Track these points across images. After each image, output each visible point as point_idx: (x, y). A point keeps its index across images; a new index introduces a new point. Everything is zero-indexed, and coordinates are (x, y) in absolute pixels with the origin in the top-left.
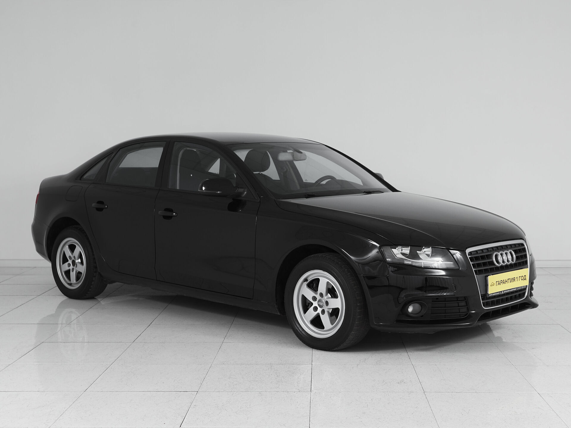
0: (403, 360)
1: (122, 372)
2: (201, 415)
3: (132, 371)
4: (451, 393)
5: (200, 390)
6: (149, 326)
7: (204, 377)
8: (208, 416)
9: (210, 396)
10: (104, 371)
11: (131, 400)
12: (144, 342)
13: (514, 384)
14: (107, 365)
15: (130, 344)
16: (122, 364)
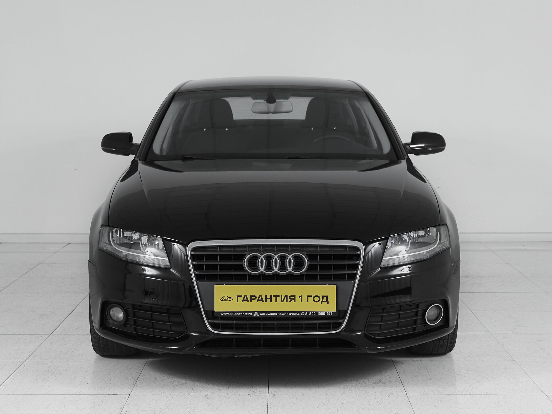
1: (37, 371)
3: (49, 369)
4: (440, 395)
6: (70, 314)
7: (138, 377)
9: (145, 399)
10: (15, 369)
11: (49, 405)
12: (65, 334)
13: (516, 384)
14: (19, 362)
16: (37, 361)
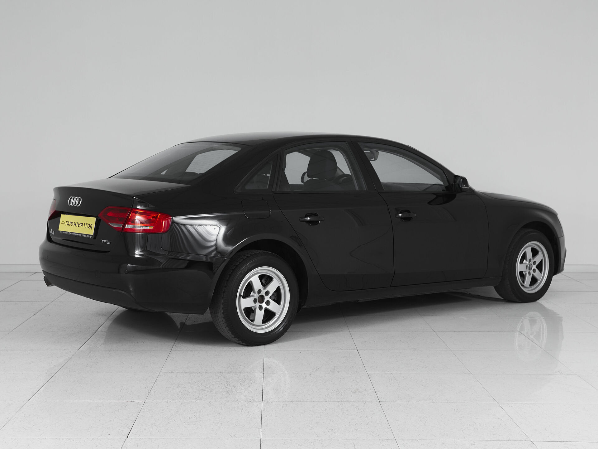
1: (67, 381)
2: (149, 425)
3: (77, 380)
4: (407, 403)
5: (147, 400)
7: (152, 386)
8: (156, 426)
9: (158, 405)
10: (48, 380)
12: (90, 350)
14: (51, 373)
15: (75, 351)
16: (67, 373)
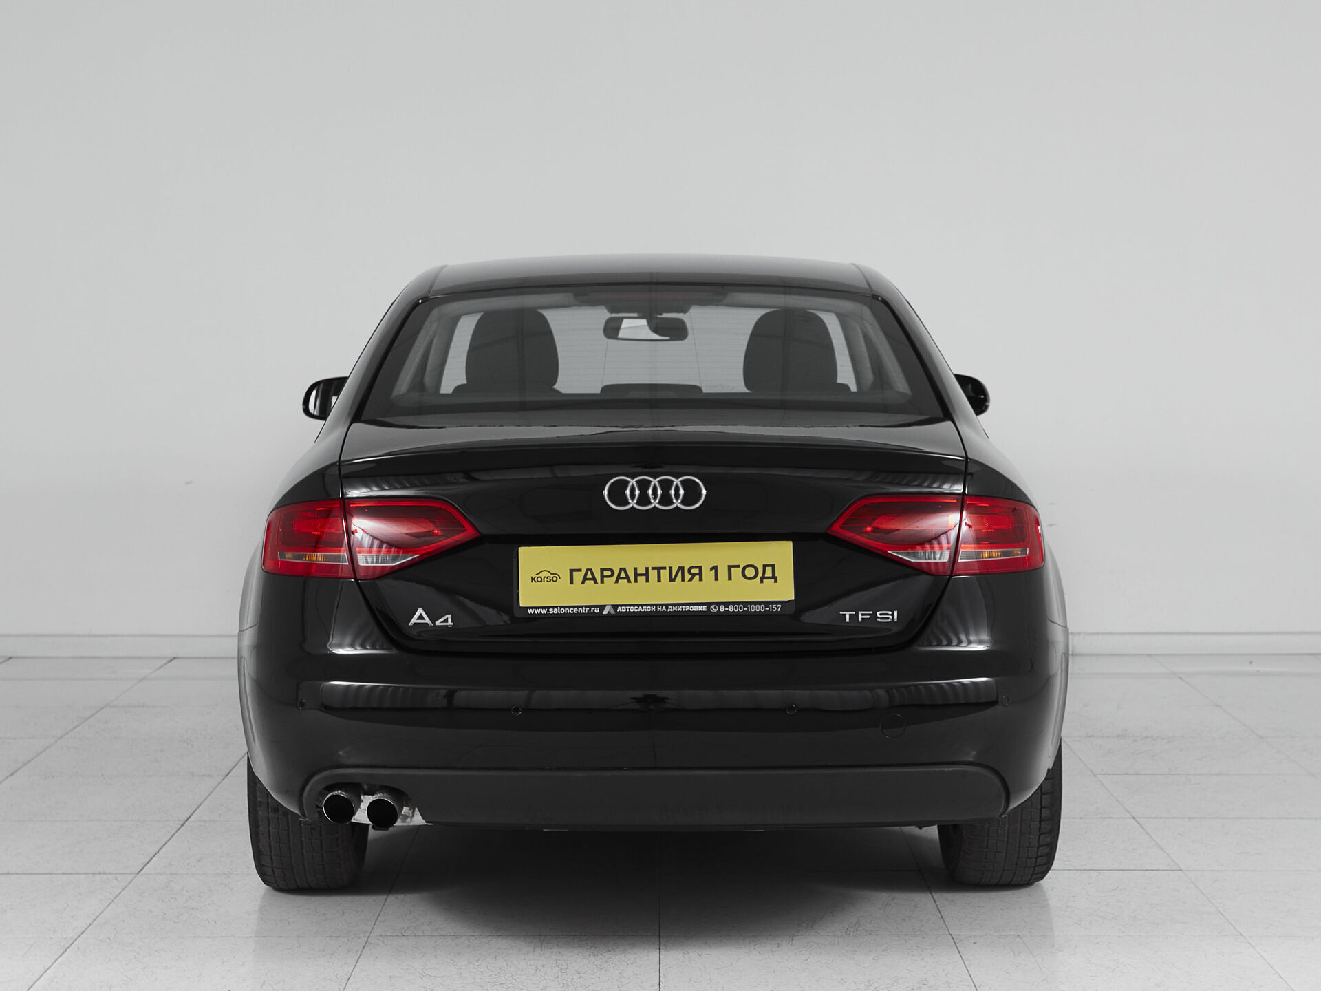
0: (922, 921)
15: (130, 877)
